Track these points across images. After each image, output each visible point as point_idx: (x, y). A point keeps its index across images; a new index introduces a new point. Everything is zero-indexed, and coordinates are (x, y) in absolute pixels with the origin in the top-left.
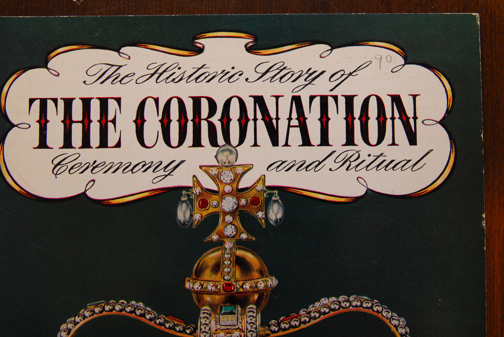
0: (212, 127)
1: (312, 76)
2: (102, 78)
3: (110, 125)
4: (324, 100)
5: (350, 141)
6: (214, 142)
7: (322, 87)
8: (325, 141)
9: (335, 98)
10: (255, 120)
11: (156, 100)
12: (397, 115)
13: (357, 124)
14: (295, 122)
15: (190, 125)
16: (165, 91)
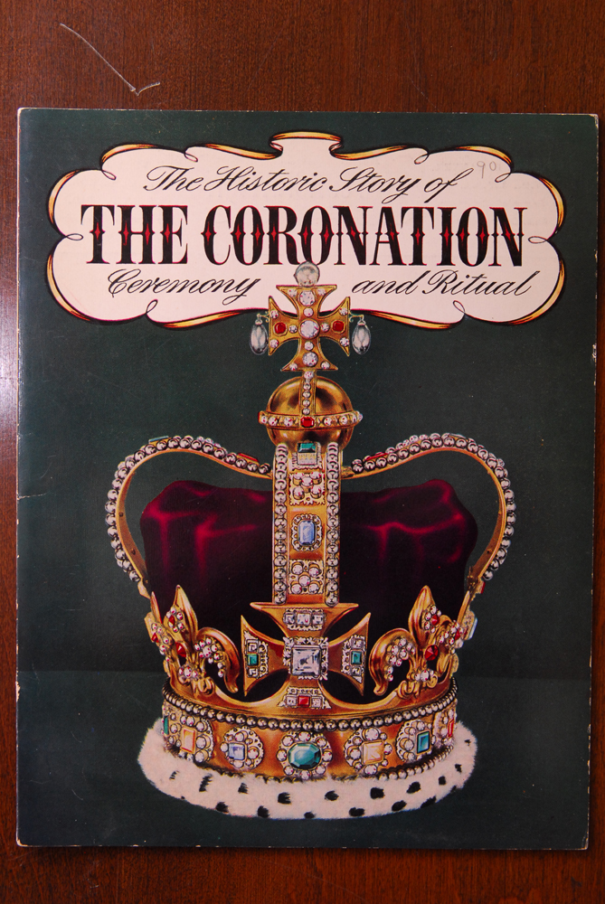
0: (290, 241)
1: (405, 185)
2: (166, 183)
3: (175, 237)
4: (418, 212)
5: (446, 260)
6: (292, 258)
7: (416, 198)
8: (418, 260)
9: (431, 210)
10: (340, 234)
11: (228, 210)
12: (500, 231)
13: (455, 241)
14: (384, 237)
15: (266, 239)
16: (237, 199)
